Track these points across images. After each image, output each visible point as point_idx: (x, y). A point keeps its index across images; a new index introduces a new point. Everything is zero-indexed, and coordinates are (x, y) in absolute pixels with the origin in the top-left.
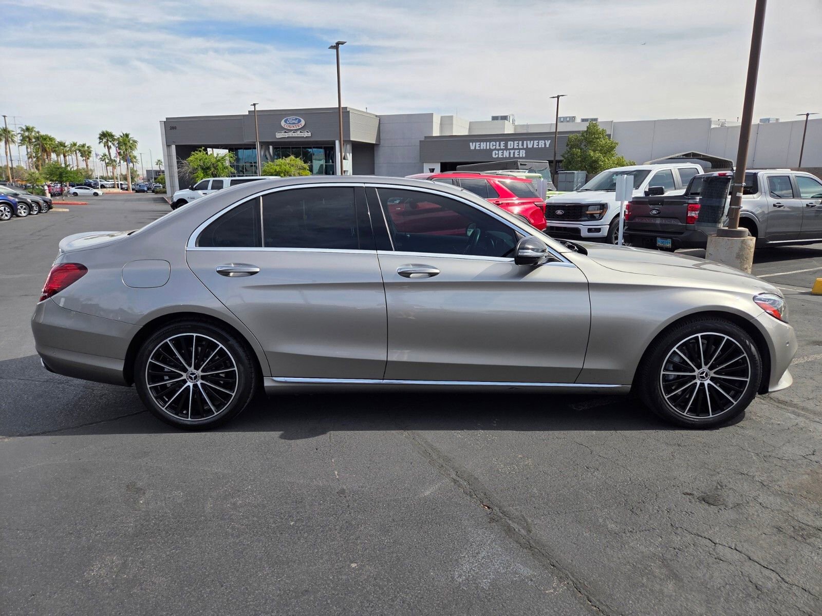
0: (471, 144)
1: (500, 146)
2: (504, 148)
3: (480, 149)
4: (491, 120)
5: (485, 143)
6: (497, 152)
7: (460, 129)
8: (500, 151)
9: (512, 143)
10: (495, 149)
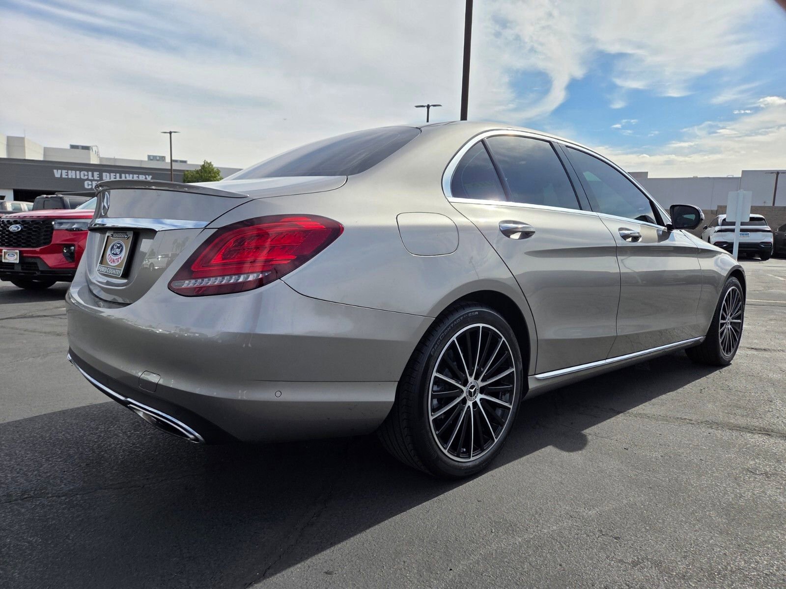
0: (55, 171)
1: (93, 176)
2: (98, 179)
3: (68, 178)
4: (69, 148)
5: (74, 172)
6: (90, 183)
7: (34, 154)
8: (93, 182)
9: (108, 174)
10: (87, 179)
